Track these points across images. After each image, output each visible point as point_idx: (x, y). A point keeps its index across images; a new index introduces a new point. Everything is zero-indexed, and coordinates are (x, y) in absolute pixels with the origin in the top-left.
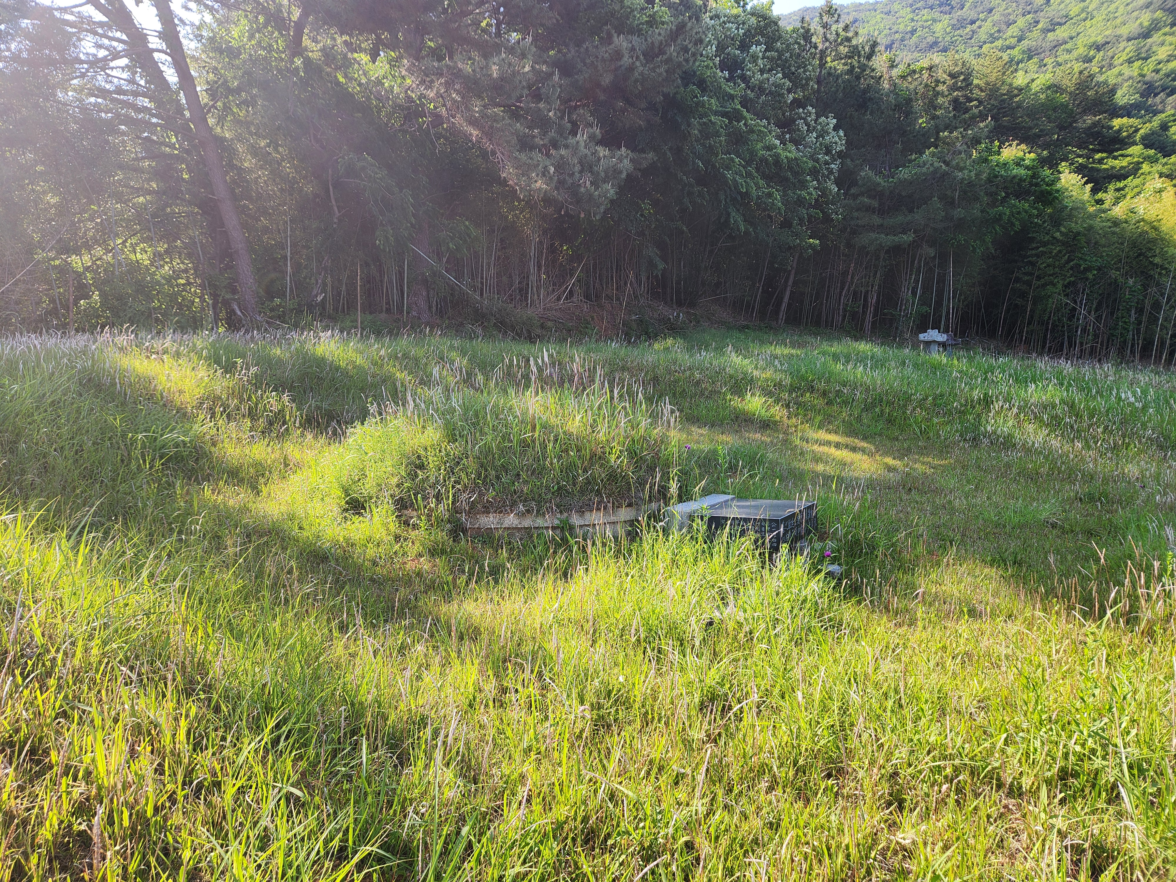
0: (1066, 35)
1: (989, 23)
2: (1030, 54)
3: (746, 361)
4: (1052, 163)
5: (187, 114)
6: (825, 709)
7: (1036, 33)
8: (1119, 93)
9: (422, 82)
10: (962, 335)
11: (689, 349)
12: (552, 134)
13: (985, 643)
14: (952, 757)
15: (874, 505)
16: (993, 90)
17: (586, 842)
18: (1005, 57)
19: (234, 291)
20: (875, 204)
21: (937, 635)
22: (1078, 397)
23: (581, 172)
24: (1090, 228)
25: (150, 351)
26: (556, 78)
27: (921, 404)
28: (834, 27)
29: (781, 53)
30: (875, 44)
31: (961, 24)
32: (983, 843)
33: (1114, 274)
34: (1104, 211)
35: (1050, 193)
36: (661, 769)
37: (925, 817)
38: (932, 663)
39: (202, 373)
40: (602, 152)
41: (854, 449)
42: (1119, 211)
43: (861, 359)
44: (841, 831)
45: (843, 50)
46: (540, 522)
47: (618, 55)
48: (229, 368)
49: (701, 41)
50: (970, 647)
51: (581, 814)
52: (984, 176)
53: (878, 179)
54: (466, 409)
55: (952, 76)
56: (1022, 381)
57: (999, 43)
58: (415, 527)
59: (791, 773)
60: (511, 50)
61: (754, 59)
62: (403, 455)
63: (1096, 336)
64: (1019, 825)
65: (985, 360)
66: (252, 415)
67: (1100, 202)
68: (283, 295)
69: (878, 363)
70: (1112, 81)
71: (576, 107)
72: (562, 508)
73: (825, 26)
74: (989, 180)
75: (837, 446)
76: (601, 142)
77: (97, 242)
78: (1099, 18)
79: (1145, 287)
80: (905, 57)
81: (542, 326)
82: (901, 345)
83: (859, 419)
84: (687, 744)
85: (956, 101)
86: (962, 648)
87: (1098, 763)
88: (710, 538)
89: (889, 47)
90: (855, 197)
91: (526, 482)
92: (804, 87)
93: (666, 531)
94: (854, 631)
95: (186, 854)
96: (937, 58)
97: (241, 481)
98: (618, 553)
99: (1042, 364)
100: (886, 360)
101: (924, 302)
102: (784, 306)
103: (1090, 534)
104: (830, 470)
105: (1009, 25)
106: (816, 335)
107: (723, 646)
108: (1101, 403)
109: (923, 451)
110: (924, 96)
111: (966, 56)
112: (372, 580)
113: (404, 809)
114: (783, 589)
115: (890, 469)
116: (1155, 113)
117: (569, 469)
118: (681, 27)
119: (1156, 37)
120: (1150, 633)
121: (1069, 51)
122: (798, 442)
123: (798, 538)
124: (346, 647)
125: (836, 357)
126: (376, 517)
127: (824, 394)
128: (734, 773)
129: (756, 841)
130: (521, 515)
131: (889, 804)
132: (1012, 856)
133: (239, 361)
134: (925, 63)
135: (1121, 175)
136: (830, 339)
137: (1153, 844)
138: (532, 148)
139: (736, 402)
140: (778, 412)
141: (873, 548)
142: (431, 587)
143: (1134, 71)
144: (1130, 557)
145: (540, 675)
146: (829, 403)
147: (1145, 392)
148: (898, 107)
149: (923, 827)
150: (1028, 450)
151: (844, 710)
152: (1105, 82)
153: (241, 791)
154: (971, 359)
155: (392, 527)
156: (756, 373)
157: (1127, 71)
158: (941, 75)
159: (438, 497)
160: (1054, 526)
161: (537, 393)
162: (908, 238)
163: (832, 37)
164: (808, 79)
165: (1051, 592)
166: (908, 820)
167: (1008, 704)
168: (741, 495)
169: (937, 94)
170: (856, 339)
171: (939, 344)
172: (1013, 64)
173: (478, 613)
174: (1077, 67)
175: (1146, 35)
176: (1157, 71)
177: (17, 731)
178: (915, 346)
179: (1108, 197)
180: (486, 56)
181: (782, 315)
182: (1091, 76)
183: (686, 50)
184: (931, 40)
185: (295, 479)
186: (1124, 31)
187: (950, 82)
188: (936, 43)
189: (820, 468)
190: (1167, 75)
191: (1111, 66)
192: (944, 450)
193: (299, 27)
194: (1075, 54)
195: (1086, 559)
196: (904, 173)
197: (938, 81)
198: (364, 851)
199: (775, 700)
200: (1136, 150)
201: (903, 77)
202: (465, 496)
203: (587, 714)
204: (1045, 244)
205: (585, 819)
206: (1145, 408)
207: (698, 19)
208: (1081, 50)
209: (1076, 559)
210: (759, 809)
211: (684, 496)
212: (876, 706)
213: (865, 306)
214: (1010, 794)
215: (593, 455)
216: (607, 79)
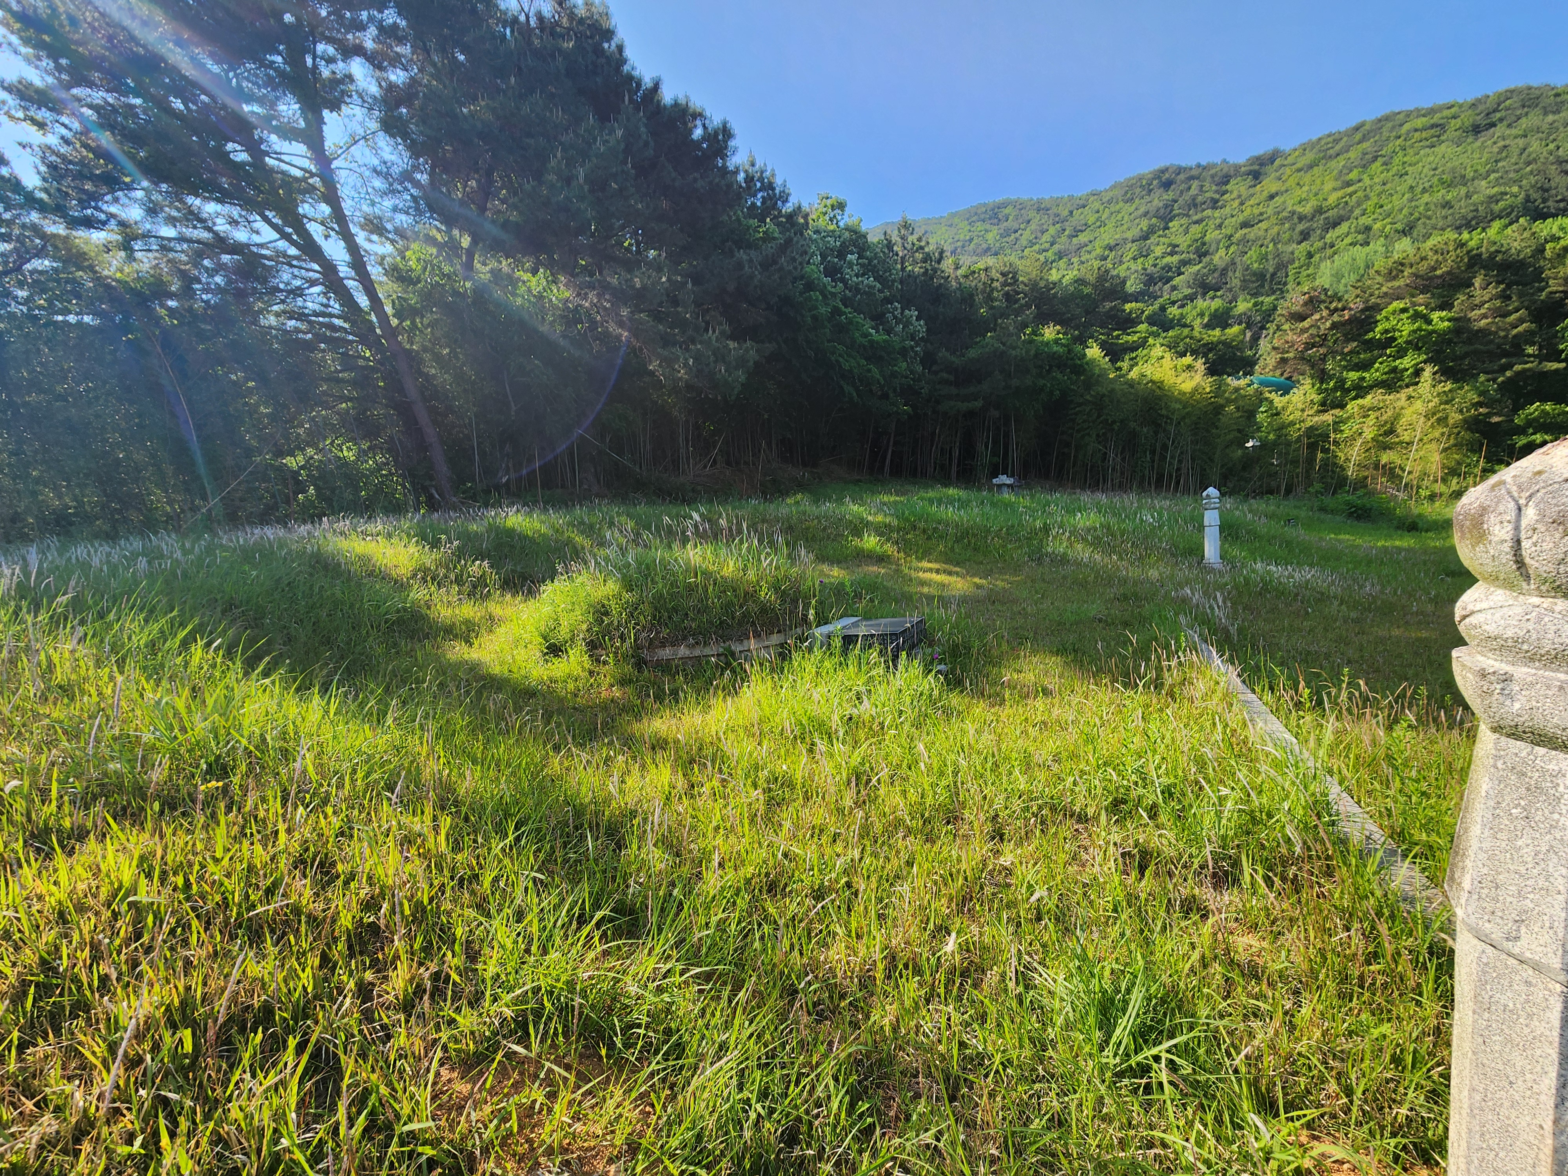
0: (1086, 240)
1: (1028, 232)
2: (1060, 255)
3: (862, 509)
4: (1082, 341)
5: (378, 331)
6: (942, 774)
7: (1064, 239)
8: (1128, 284)
9: (578, 295)
10: (1025, 478)
11: (816, 501)
12: (690, 332)
13: (1056, 712)
14: (1036, 799)
15: (968, 616)
16: (1034, 285)
17: (769, 891)
18: (1042, 258)
19: (431, 478)
20: (952, 378)
21: (1021, 711)
22: (1113, 521)
23: (715, 362)
24: (1113, 390)
25: (364, 533)
26: (690, 285)
27: (998, 534)
28: (910, 239)
29: (870, 260)
30: (942, 252)
31: (1007, 233)
32: (1063, 857)
33: (1132, 425)
34: (1123, 376)
35: (1081, 366)
36: (821, 831)
37: (1019, 844)
38: (1018, 732)
39: (412, 549)
40: (732, 345)
41: (950, 573)
42: (1134, 374)
43: (951, 501)
44: (959, 861)
45: (919, 256)
46: (707, 651)
47: (740, 265)
48: (435, 544)
49: (806, 253)
50: (1045, 718)
51: (764, 871)
52: (1032, 352)
53: (953, 359)
54: (639, 563)
55: (1003, 274)
56: (1071, 512)
57: (1036, 247)
58: (605, 663)
59: (921, 823)
60: (650, 264)
61: (850, 265)
62: (590, 606)
63: (1122, 473)
64: (1086, 842)
65: (1043, 497)
66: (459, 581)
67: (1120, 369)
68: (473, 480)
69: (964, 504)
70: (1122, 275)
71: (708, 310)
72: (725, 638)
73: (903, 238)
74: (1036, 355)
75: (938, 572)
76: (733, 338)
77: (309, 445)
78: (1110, 225)
79: (1156, 433)
80: (966, 261)
81: (693, 490)
82: (979, 489)
83: (952, 549)
84: (840, 811)
85: (1007, 294)
86: (1039, 718)
87: (1141, 791)
88: (845, 651)
89: (953, 252)
90: (936, 373)
91: (693, 620)
92: (890, 288)
93: (810, 650)
94: (959, 713)
95: (459, 932)
96: (990, 261)
97: (456, 636)
98: (772, 670)
99: (1085, 497)
100: (970, 501)
101: (994, 454)
102: (888, 461)
103: (1126, 624)
104: (933, 591)
105: (1043, 233)
106: (915, 484)
107: (862, 735)
108: (1128, 525)
109: (1002, 571)
110: (983, 291)
111: (1012, 258)
112: (575, 708)
113: (625, 881)
114: (905, 687)
115: (978, 587)
116: (1156, 298)
117: (728, 606)
118: (789, 242)
119: (1153, 239)
120: (1171, 694)
121: (1089, 252)
122: (906, 571)
123: (913, 647)
124: (561, 763)
125: (931, 501)
126: (572, 658)
127: (924, 531)
128: (878, 827)
129: (897, 877)
130: (691, 647)
131: (993, 838)
132: (1083, 865)
133: (443, 537)
134: (981, 265)
135: (1133, 348)
136: (926, 487)
137: (1181, 845)
138: (674, 344)
139: (856, 542)
140: (889, 549)
141: (968, 649)
142: (624, 710)
143: (1138, 266)
144: (1156, 639)
145: (720, 771)
146: (929, 538)
147: (1160, 515)
148: (963, 300)
149: (1019, 851)
150: (1078, 564)
151: (956, 773)
152: (1118, 276)
153: (496, 880)
154: (1032, 497)
155: (587, 666)
156: (870, 518)
157: (1133, 267)
158: (995, 274)
159: (622, 638)
160: (1100, 620)
161: (696, 546)
162: (979, 404)
163: (909, 247)
164: (894, 281)
165: (1100, 670)
166: (1007, 847)
167: (1074, 756)
168: (867, 617)
169: (992, 290)
170: (946, 485)
171: (1008, 486)
172: (1047, 265)
173: (664, 727)
174: (1096, 264)
175: (1145, 237)
176: (1155, 266)
177: (307, 850)
178: (990, 489)
179: (1125, 365)
180: (630, 271)
181: (887, 468)
182: (1107, 271)
183: (794, 260)
184: (985, 246)
185: (501, 631)
186: (1129, 235)
187: (1002, 279)
188: (989, 249)
189: (926, 590)
190: (1163, 268)
191: (1121, 263)
192: (1017, 569)
193: (470, 254)
194: (1094, 254)
195: (1125, 643)
196: (972, 353)
197: (992, 280)
198: (599, 915)
199: (904, 771)
200: (1143, 327)
201: (966, 277)
202: (644, 634)
203: (761, 797)
204: (1080, 405)
205: (767, 875)
206: (1161, 527)
207: (802, 234)
208: (1099, 251)
209: (1117, 644)
210: (898, 852)
211: (823, 621)
212: (979, 768)
213: (950, 459)
214: (1079, 820)
215: (746, 593)
216: (731, 287)
